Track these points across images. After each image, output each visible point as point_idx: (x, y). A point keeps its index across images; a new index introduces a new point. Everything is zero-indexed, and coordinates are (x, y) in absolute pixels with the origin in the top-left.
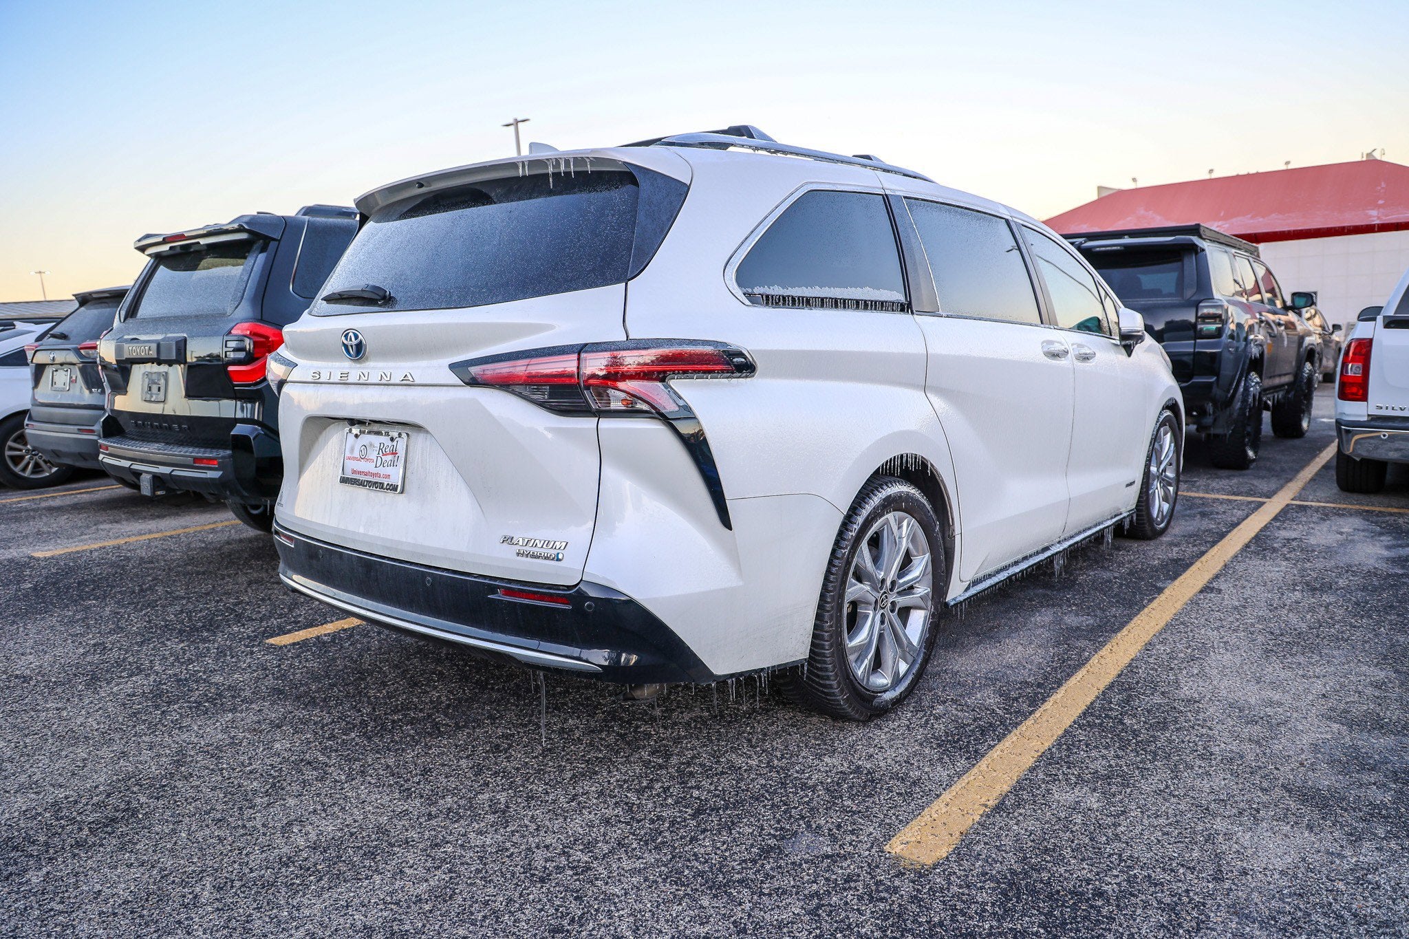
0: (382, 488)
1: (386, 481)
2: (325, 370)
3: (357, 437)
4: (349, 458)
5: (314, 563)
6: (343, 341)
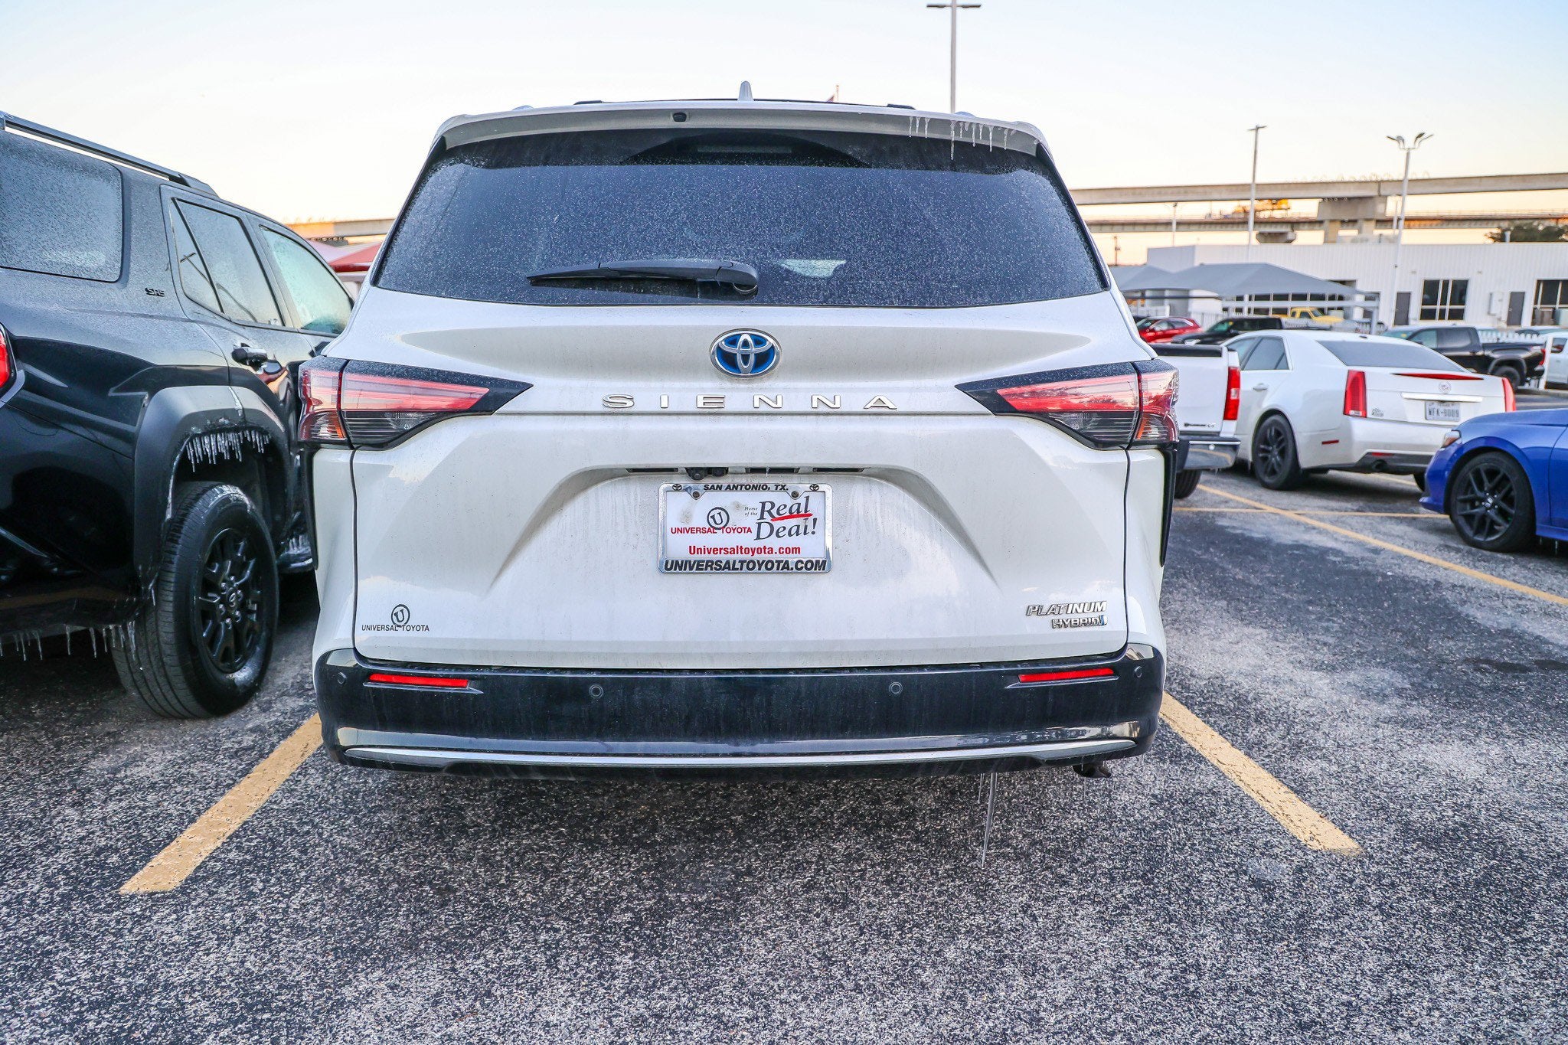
1: (792, 559)
2: (647, 393)
3: (696, 495)
4: (678, 530)
5: (567, 709)
6: (719, 348)
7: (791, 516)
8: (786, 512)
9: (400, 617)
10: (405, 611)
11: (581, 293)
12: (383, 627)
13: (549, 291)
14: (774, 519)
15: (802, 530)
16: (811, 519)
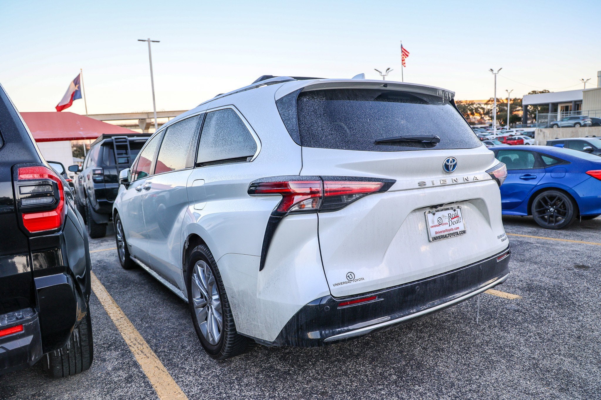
0: (458, 234)
1: (458, 231)
2: (428, 179)
3: (434, 214)
4: (432, 227)
5: (409, 297)
6: (445, 164)
7: (455, 218)
8: (453, 216)
9: (350, 277)
10: (352, 274)
11: (389, 147)
12: (344, 283)
13: (381, 146)
14: (452, 219)
15: (458, 222)
16: (459, 217)
